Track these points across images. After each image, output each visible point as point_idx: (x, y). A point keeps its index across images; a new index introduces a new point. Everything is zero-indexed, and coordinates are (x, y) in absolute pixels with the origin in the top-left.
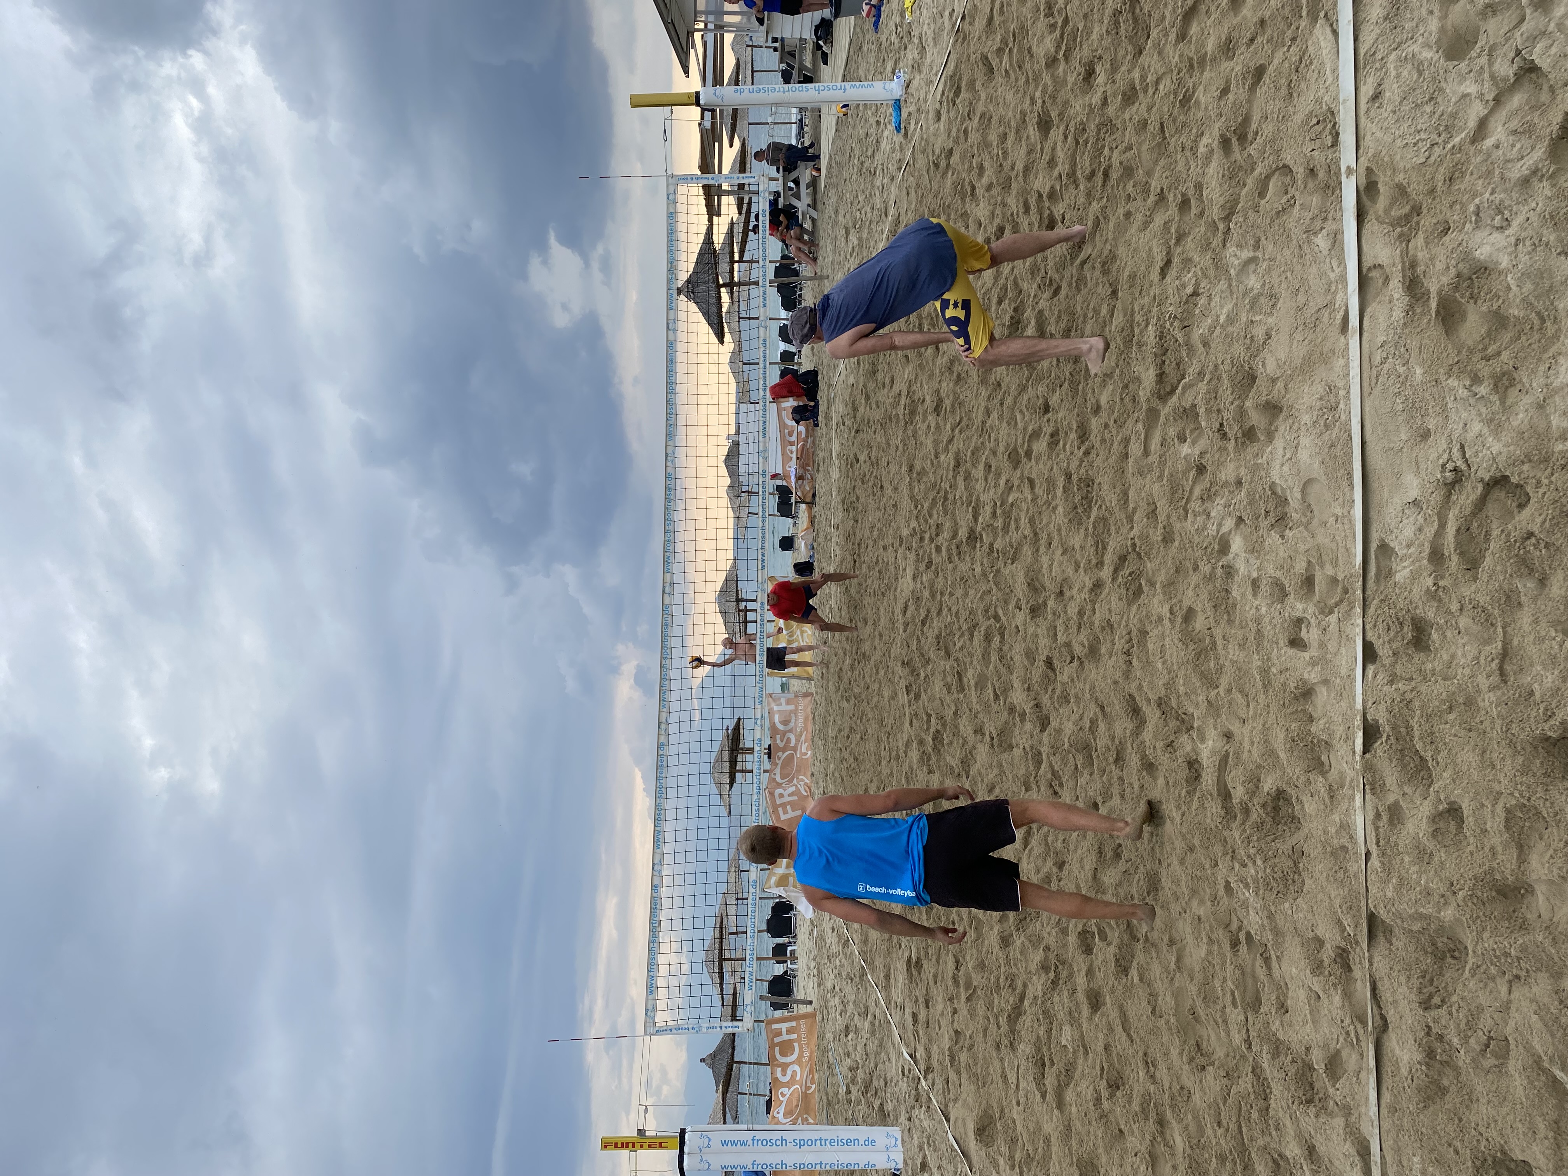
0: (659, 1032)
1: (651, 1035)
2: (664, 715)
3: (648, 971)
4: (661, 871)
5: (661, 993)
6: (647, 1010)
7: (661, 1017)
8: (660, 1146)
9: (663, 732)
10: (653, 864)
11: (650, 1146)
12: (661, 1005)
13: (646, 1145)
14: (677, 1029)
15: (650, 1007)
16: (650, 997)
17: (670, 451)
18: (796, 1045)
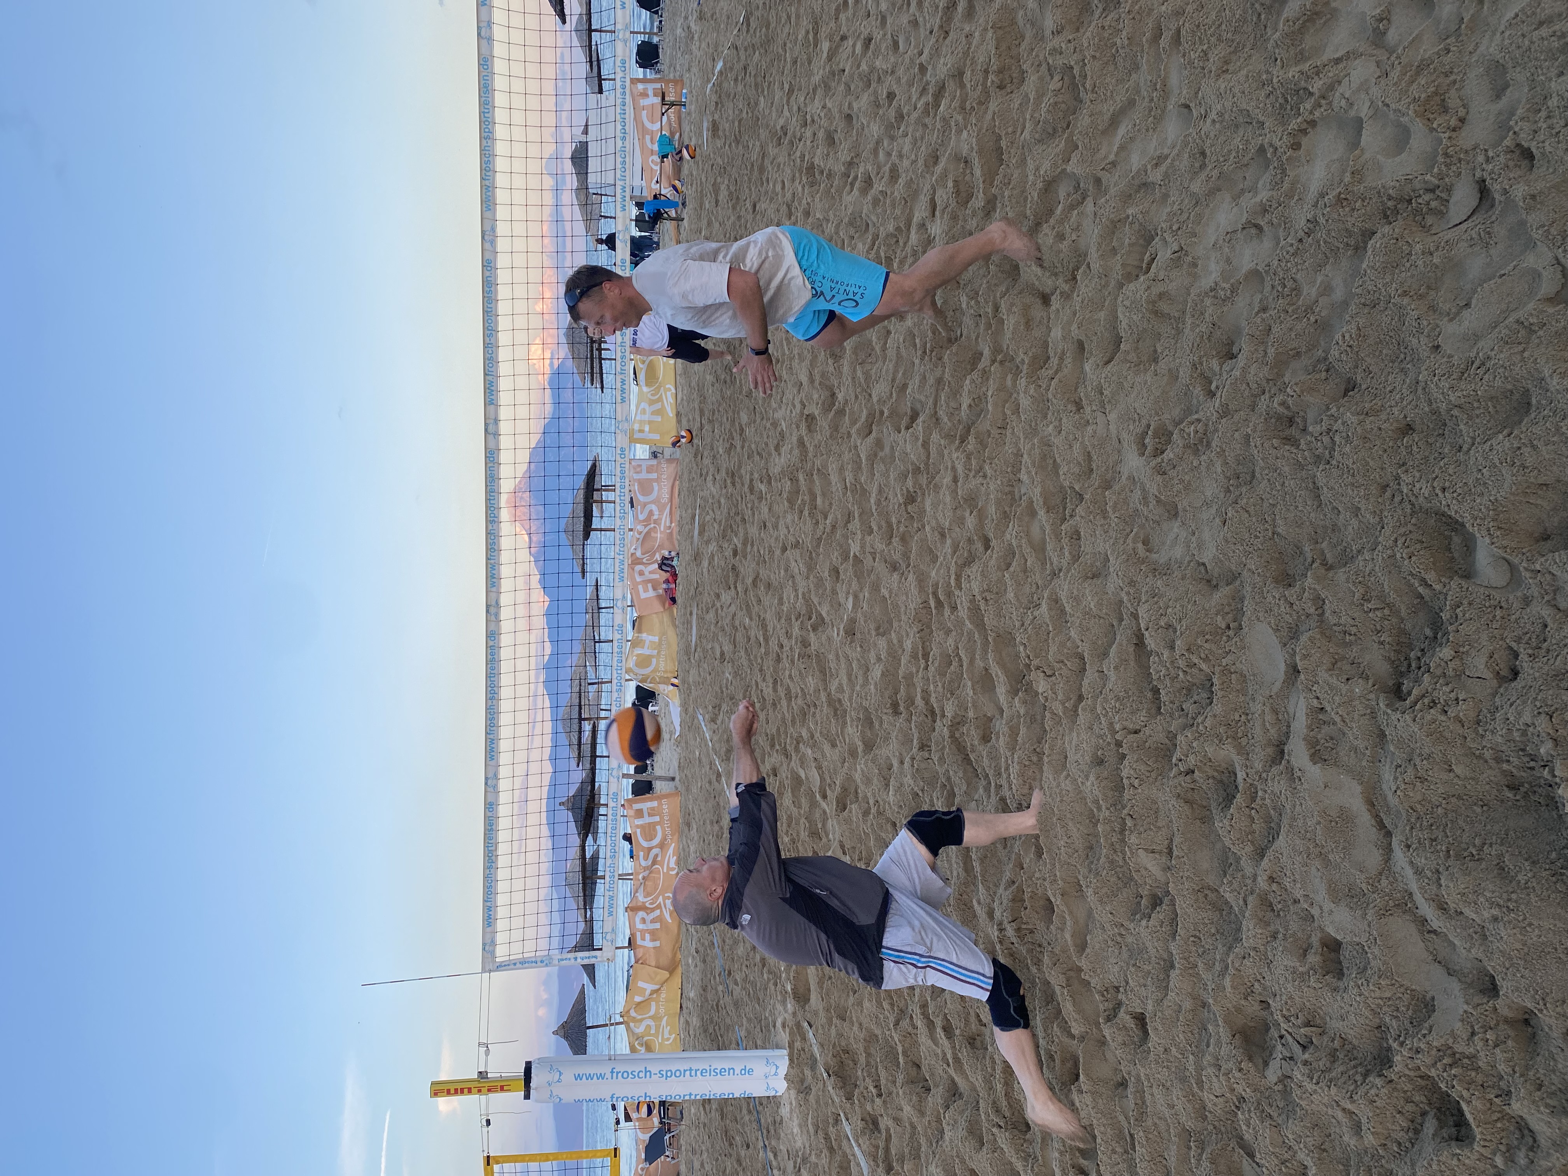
0: (501, 967)
1: (490, 971)
2: (493, 596)
3: (484, 901)
4: (495, 787)
5: (500, 925)
6: (484, 945)
7: (501, 953)
8: (502, 1089)
9: (493, 618)
10: (486, 779)
11: (489, 1090)
12: (500, 938)
13: (484, 1090)
14: (521, 963)
15: (488, 941)
16: (489, 929)
17: (488, 227)
18: (658, 828)
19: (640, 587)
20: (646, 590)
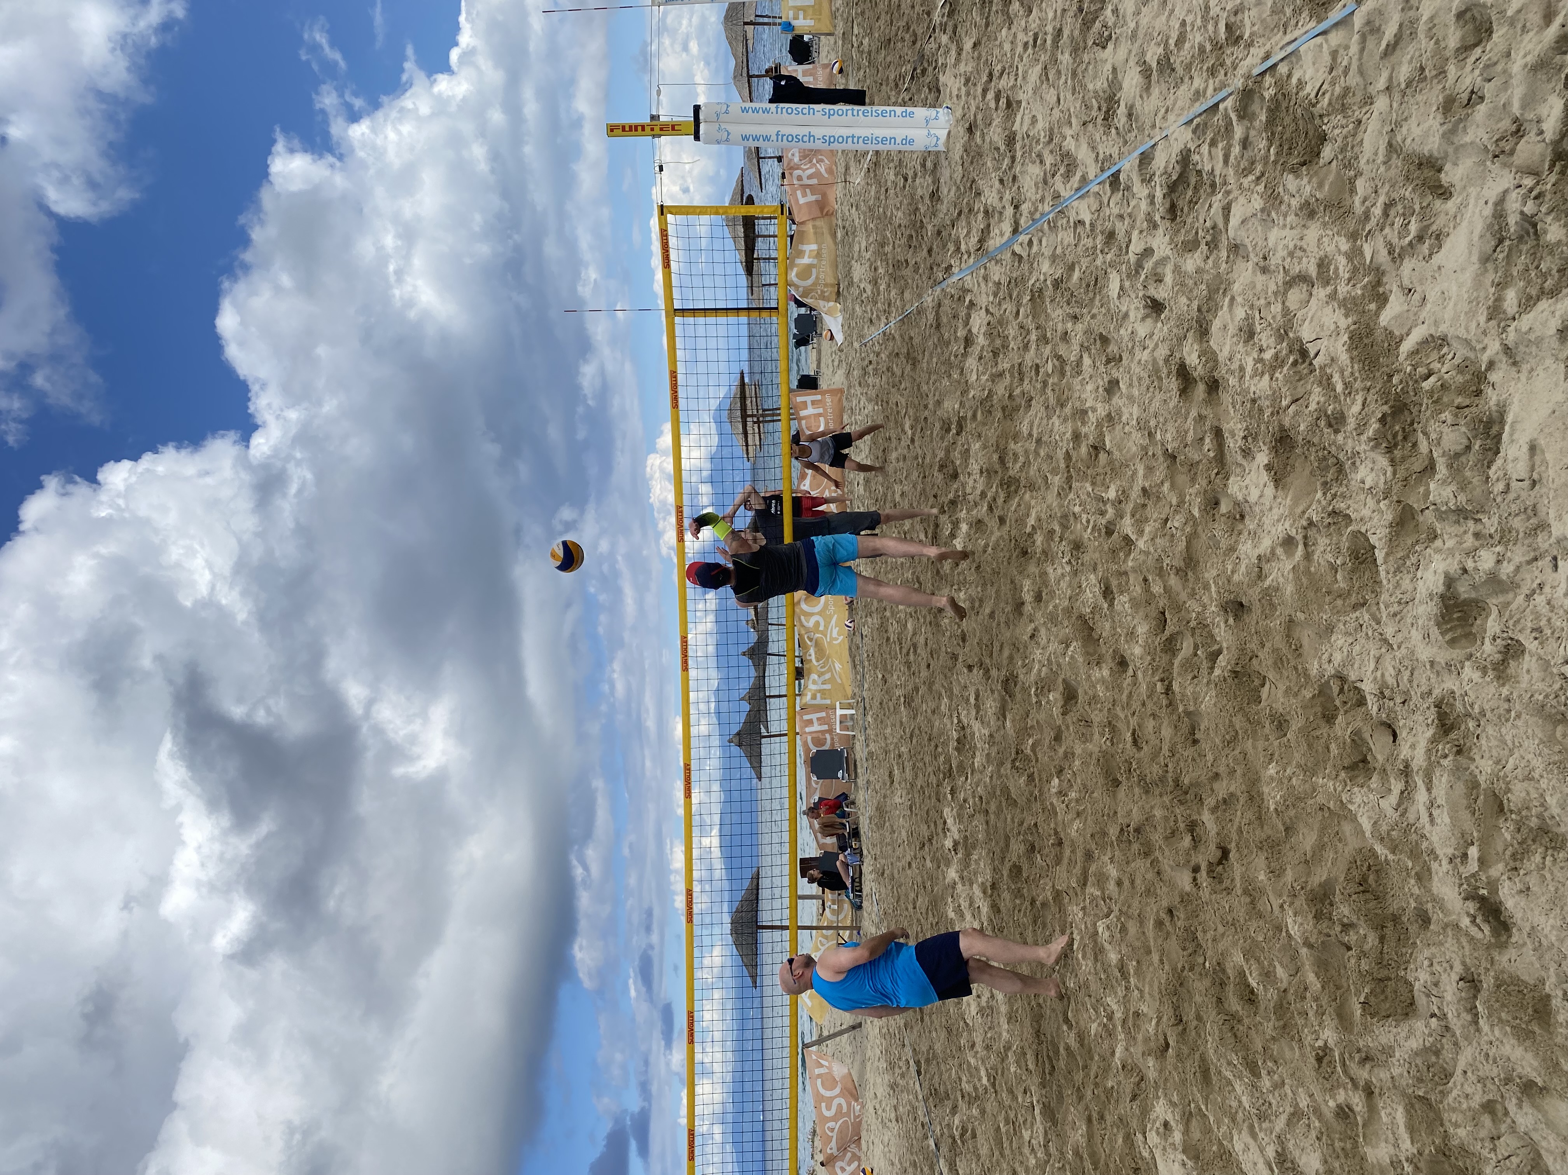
8: (673, 132)
18: (822, 419)
19: (799, 193)
20: (804, 195)
